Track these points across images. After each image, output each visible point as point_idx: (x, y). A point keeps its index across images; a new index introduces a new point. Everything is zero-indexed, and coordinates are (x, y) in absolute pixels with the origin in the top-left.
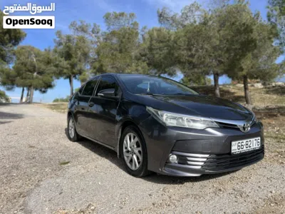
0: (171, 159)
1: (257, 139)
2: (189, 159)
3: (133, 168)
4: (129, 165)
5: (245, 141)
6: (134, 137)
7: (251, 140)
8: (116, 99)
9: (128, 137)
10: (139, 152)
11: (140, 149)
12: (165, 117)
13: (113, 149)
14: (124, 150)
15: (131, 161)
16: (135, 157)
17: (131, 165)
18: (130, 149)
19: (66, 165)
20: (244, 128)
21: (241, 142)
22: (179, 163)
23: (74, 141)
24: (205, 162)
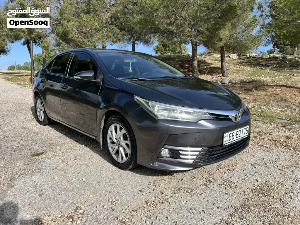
0: (162, 153)
1: (246, 127)
2: (181, 152)
3: (120, 160)
4: (114, 156)
5: (235, 131)
6: (121, 129)
7: (241, 129)
8: (96, 83)
9: (112, 128)
10: (127, 145)
11: (128, 142)
12: (156, 109)
13: (94, 138)
14: (109, 141)
15: (117, 152)
16: (121, 149)
17: (118, 157)
18: (115, 141)
19: (40, 157)
20: (236, 119)
21: (232, 132)
22: (171, 157)
23: (45, 125)
24: (197, 155)
